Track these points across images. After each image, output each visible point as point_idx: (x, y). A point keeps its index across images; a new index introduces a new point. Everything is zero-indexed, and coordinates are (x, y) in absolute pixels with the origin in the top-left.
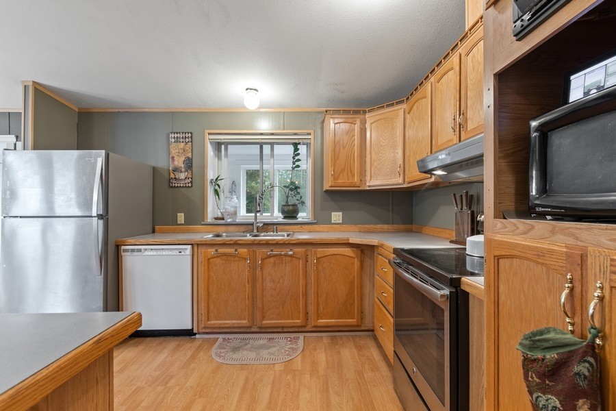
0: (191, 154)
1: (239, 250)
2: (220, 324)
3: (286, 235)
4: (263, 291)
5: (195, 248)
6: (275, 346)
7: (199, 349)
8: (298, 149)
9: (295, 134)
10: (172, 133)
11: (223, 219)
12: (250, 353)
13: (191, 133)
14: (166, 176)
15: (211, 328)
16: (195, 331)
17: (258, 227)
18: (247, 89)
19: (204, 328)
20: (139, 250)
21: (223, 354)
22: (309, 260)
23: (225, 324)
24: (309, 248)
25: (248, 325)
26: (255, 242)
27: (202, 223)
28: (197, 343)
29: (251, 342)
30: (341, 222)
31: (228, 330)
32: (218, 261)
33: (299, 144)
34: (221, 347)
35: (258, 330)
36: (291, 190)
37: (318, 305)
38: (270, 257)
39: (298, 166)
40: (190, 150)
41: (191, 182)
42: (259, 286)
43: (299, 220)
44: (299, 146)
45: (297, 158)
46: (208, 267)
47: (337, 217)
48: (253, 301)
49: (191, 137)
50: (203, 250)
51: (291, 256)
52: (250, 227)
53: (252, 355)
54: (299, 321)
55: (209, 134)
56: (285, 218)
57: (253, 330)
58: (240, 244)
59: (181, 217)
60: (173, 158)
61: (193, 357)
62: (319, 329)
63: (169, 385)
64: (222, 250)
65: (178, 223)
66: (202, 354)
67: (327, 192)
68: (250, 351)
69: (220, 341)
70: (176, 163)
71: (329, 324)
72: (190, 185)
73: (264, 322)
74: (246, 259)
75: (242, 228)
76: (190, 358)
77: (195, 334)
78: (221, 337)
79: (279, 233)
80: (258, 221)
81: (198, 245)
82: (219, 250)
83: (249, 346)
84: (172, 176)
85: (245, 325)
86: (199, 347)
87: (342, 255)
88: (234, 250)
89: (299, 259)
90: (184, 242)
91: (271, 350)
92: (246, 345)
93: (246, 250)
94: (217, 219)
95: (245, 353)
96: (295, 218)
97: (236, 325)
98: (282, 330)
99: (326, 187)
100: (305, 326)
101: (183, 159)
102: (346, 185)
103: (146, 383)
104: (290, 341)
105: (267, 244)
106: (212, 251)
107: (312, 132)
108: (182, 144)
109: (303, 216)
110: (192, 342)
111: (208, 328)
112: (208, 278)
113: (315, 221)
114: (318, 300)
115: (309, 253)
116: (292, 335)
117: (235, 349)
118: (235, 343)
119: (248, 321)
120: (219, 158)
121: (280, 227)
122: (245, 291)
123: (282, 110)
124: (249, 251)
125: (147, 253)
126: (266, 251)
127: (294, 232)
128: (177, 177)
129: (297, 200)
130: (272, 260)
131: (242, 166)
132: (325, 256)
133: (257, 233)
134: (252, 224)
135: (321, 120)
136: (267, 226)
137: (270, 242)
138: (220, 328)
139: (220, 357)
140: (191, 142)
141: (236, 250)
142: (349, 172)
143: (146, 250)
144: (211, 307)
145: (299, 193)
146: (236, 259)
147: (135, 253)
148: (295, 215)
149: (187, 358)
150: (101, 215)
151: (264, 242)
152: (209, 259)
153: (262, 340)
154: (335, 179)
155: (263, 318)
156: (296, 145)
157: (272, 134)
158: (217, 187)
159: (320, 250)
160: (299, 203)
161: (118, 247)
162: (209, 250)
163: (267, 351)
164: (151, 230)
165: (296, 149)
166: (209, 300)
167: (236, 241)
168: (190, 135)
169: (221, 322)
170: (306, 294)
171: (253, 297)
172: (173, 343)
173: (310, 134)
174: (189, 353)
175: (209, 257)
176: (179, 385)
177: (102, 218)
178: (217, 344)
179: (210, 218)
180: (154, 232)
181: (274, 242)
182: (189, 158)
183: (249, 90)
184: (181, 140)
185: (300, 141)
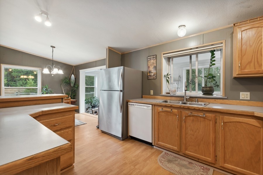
0: (156, 64)
1: (173, 110)
2: (164, 145)
3: (203, 104)
4: (186, 134)
5: (153, 106)
6: (192, 169)
7: (153, 154)
8: (214, 54)
9: (212, 45)
10: (148, 57)
11: (169, 93)
12: (176, 167)
13: (156, 55)
14: (147, 74)
15: (160, 145)
16: (153, 144)
17: (186, 99)
18: (179, 27)
19: (157, 144)
20: (133, 105)
21: (162, 161)
22: (218, 122)
23: (166, 146)
24: (218, 114)
25: (177, 150)
26: (181, 107)
27: (160, 95)
28: (153, 151)
29: (179, 160)
30: (249, 98)
31: (168, 149)
32: (163, 114)
33: (215, 51)
34: (163, 157)
35: (183, 155)
36: (210, 78)
37: (225, 153)
38: (190, 116)
39: (214, 64)
40: (155, 63)
41: (156, 77)
42: (183, 130)
43: (214, 96)
44: (215, 53)
45: (213, 59)
46: (159, 116)
47: (245, 95)
48: (180, 138)
49: (156, 57)
50: (157, 108)
51: (204, 118)
52: (183, 98)
53: (177, 169)
54: (210, 159)
55: (163, 54)
56: (204, 94)
57: (180, 154)
58: (173, 107)
59: (152, 92)
60: (149, 67)
61: (149, 157)
62: (225, 170)
63: (136, 167)
64: (165, 109)
65: (151, 94)
66: (153, 157)
67: (235, 78)
68: (177, 165)
69: (163, 153)
70: (150, 69)
71: (234, 170)
72: (155, 78)
73: (187, 152)
74: (176, 115)
75: (178, 99)
76: (148, 157)
77: (153, 146)
78: (164, 151)
79: (199, 103)
80: (186, 95)
81: (154, 105)
82: (164, 109)
83: (177, 162)
84: (149, 75)
85: (176, 150)
86: (154, 153)
87: (246, 123)
88: (170, 109)
89: (210, 120)
90: (149, 103)
91: (189, 171)
92: (176, 161)
93: (176, 110)
94: (167, 93)
95: (174, 165)
96: (212, 94)
97: (171, 148)
98: (198, 160)
99: (235, 75)
100: (214, 164)
101: (153, 67)
102: (253, 72)
103: (129, 162)
104: (203, 169)
105: (188, 109)
106: (160, 109)
107: (224, 42)
108: (152, 60)
109: (217, 94)
110: (151, 149)
111: (158, 145)
112: (159, 122)
113: (226, 97)
114: (225, 151)
115: (217, 118)
116: (205, 166)
117: (169, 161)
118: (170, 158)
119: (178, 148)
120: (169, 65)
121: (199, 99)
122: (176, 131)
123: (202, 33)
124: (178, 111)
125: (136, 106)
126: (188, 113)
127: (209, 103)
128: (150, 75)
129: (214, 84)
130: (191, 118)
131: (184, 68)
132: (231, 122)
133: (186, 102)
134: (184, 97)
135: (231, 32)
136: (192, 98)
137: (191, 108)
138: (164, 147)
139: (161, 162)
140: (156, 59)
141: (171, 110)
142: (256, 63)
143: (136, 105)
144: (160, 135)
145: (215, 80)
146: (172, 114)
147: (132, 106)
148: (211, 93)
149: (147, 156)
150: (122, 90)
151: (186, 107)
152: (159, 112)
153: (185, 162)
154: (242, 69)
155: (186, 149)
156: (212, 52)
157: (197, 48)
158: (168, 79)
159: (227, 117)
160: (215, 86)
161: (127, 102)
162: (159, 108)
163: (186, 170)
164: (141, 97)
165: (213, 54)
166: (159, 132)
167: (171, 105)
168: (155, 56)
169: (164, 144)
170: (215, 144)
171: (180, 136)
172: (144, 147)
173: (222, 43)
174: (149, 154)
175: (159, 111)
176: (139, 169)
177: (122, 92)
178: (162, 154)
179: (164, 93)
180: (142, 98)
181: (193, 108)
182: (155, 66)
183: (180, 27)
184: (152, 59)
185: (215, 49)
